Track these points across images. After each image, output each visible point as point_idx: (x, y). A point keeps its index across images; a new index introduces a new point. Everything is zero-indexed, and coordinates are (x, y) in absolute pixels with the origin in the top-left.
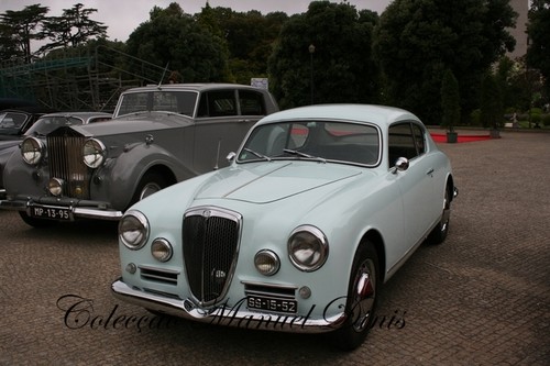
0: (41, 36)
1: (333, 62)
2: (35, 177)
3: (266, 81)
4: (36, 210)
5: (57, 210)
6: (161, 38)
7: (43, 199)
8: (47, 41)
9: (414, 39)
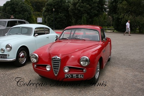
1: (59, 13)
3: (41, 18)
9: (79, 8)
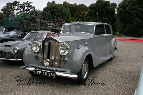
0: (17, 9)
1: (103, 17)
2: (37, 58)
4: (38, 72)
5: (48, 73)
6: (52, 10)
7: (40, 67)
8: (19, 11)
9: (130, 11)
